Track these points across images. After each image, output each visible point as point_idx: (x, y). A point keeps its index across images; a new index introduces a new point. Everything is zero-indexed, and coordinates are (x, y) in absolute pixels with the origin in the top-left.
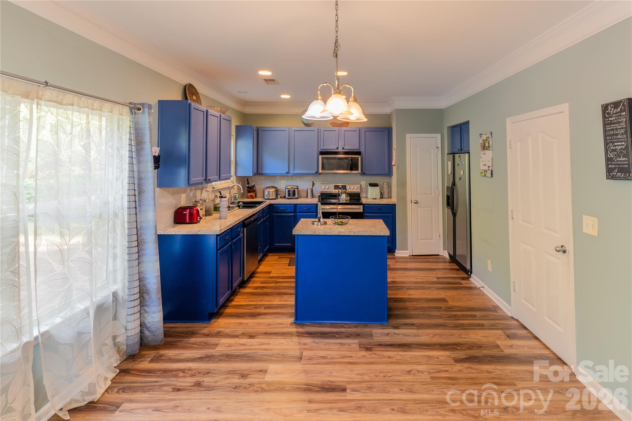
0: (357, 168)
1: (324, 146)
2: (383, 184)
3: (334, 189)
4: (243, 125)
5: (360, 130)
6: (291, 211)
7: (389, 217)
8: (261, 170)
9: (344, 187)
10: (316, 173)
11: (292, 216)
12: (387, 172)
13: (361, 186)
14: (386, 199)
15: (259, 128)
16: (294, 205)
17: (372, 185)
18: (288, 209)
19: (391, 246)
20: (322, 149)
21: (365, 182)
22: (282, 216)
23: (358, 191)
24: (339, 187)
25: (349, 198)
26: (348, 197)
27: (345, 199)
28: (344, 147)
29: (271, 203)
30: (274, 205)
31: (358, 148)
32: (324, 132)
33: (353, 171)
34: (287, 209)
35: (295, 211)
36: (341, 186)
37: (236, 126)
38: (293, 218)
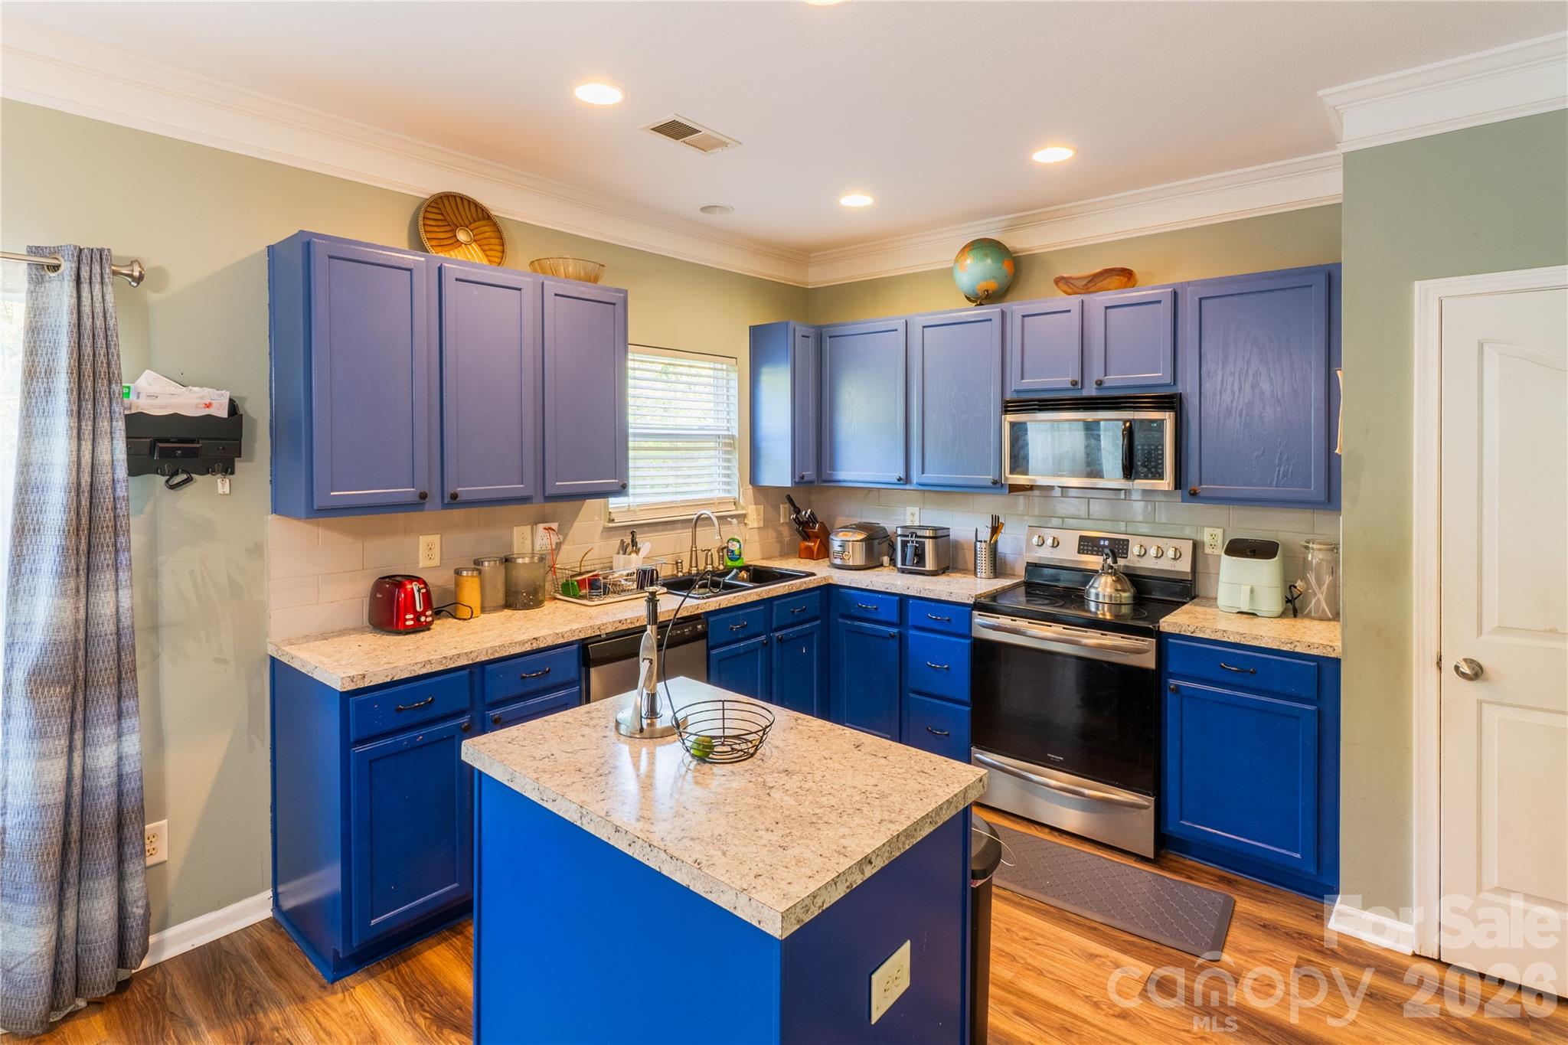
0: (1155, 467)
1: (1022, 378)
2: (1307, 548)
3: (1079, 552)
4: (777, 321)
5: (1175, 294)
6: (889, 619)
7: (1297, 718)
8: (830, 470)
9: (1118, 548)
10: (995, 483)
11: (892, 637)
12: (1315, 489)
13: (1196, 546)
14: (1317, 622)
15: (824, 330)
16: (898, 598)
17: (1238, 548)
18: (879, 609)
19: (1312, 870)
20: (1018, 392)
21: (1219, 532)
22: (862, 633)
23: (1184, 566)
24: (1099, 546)
25: (1126, 596)
26: (1124, 591)
27: (1111, 597)
28: (1101, 377)
29: (831, 582)
30: (842, 590)
31: (1168, 380)
32: (1026, 319)
33: (1137, 481)
34: (876, 609)
35: (902, 621)
36: (1107, 543)
37: (750, 327)
38: (894, 645)
